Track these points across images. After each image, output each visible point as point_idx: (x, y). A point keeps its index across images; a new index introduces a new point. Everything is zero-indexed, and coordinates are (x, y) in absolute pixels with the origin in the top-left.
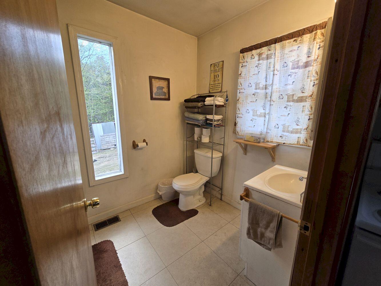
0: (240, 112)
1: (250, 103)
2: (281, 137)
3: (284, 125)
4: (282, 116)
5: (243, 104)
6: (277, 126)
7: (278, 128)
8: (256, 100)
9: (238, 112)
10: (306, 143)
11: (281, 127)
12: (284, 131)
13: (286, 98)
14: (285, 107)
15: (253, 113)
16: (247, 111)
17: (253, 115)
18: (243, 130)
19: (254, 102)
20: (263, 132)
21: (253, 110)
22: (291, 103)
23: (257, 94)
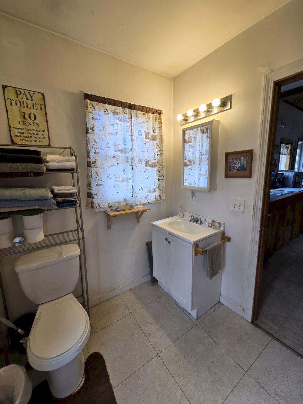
0: (99, 179)
1: (111, 167)
2: (145, 197)
3: (146, 187)
4: (143, 179)
5: (101, 168)
6: (141, 189)
7: (142, 190)
8: (118, 164)
9: (97, 179)
10: (160, 198)
11: (145, 190)
12: (147, 192)
13: (144, 163)
14: (145, 171)
15: (116, 178)
16: (109, 177)
17: (116, 181)
18: (105, 201)
19: (115, 165)
20: (126, 197)
21: (116, 175)
22: (148, 168)
23: (117, 157)
